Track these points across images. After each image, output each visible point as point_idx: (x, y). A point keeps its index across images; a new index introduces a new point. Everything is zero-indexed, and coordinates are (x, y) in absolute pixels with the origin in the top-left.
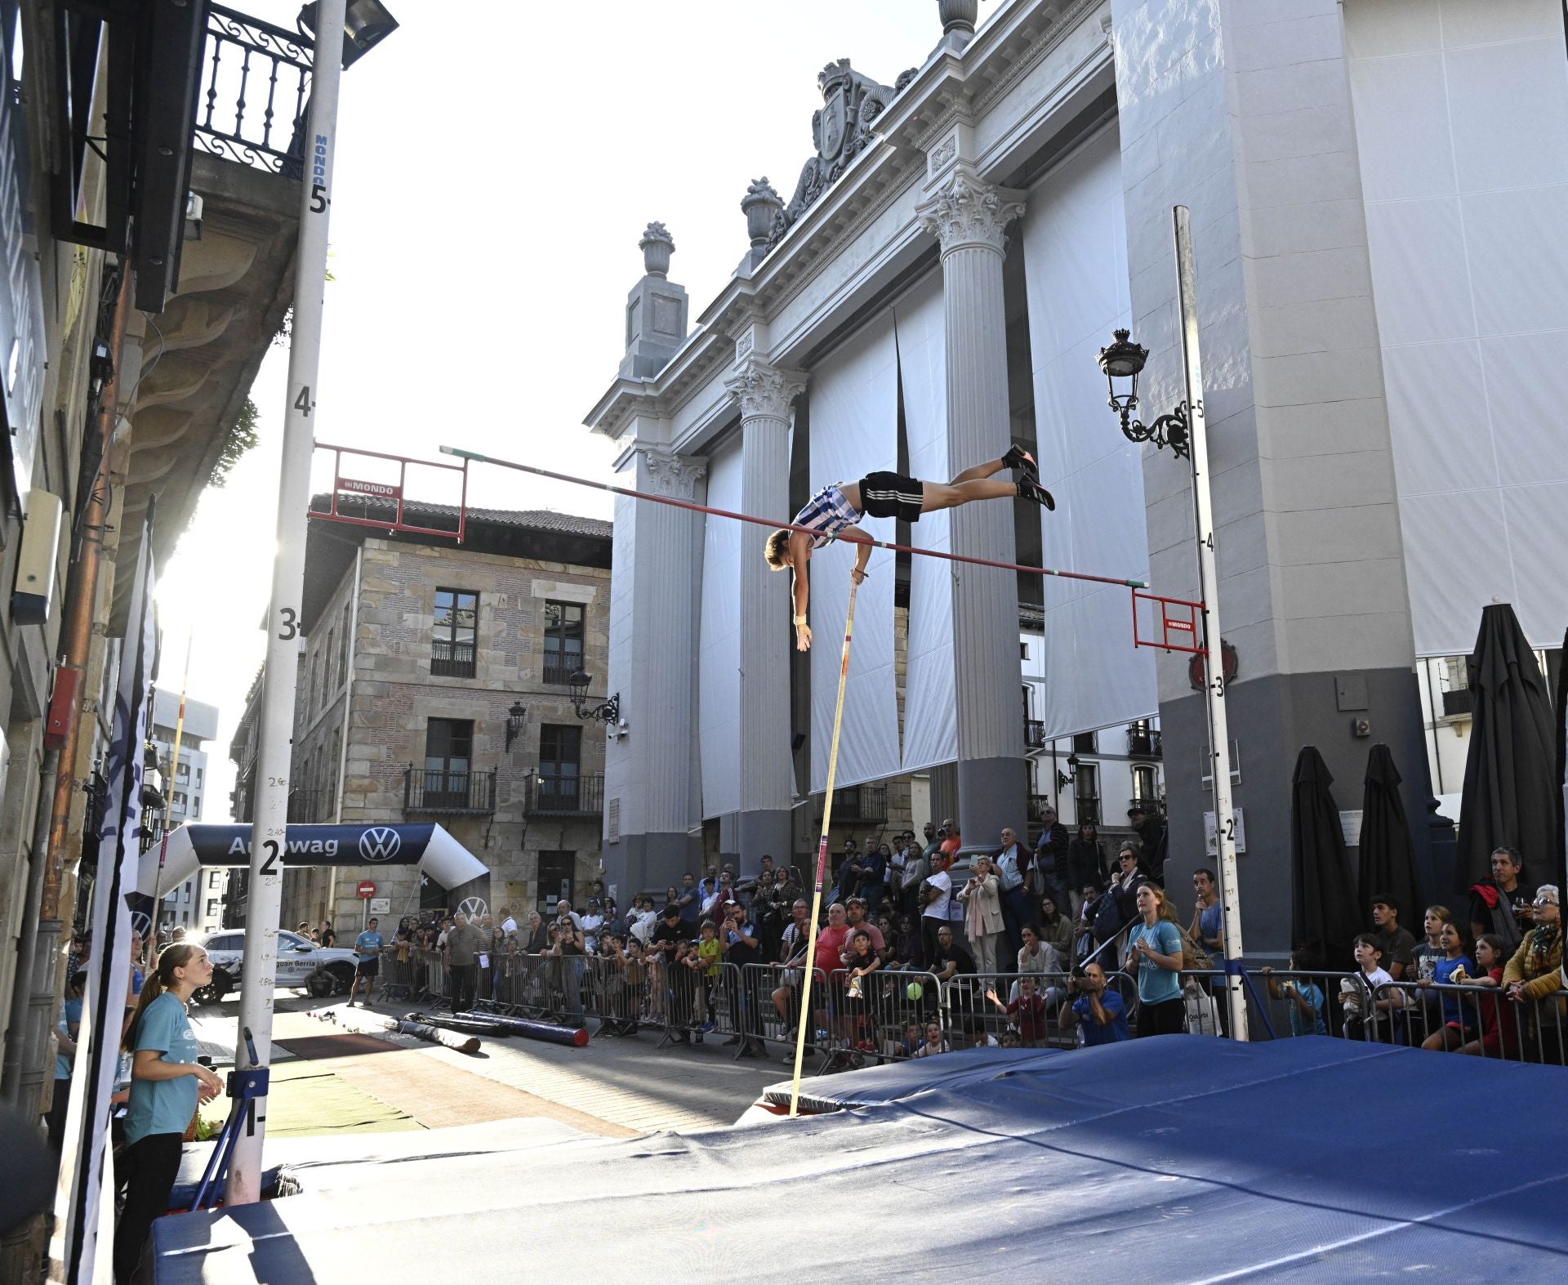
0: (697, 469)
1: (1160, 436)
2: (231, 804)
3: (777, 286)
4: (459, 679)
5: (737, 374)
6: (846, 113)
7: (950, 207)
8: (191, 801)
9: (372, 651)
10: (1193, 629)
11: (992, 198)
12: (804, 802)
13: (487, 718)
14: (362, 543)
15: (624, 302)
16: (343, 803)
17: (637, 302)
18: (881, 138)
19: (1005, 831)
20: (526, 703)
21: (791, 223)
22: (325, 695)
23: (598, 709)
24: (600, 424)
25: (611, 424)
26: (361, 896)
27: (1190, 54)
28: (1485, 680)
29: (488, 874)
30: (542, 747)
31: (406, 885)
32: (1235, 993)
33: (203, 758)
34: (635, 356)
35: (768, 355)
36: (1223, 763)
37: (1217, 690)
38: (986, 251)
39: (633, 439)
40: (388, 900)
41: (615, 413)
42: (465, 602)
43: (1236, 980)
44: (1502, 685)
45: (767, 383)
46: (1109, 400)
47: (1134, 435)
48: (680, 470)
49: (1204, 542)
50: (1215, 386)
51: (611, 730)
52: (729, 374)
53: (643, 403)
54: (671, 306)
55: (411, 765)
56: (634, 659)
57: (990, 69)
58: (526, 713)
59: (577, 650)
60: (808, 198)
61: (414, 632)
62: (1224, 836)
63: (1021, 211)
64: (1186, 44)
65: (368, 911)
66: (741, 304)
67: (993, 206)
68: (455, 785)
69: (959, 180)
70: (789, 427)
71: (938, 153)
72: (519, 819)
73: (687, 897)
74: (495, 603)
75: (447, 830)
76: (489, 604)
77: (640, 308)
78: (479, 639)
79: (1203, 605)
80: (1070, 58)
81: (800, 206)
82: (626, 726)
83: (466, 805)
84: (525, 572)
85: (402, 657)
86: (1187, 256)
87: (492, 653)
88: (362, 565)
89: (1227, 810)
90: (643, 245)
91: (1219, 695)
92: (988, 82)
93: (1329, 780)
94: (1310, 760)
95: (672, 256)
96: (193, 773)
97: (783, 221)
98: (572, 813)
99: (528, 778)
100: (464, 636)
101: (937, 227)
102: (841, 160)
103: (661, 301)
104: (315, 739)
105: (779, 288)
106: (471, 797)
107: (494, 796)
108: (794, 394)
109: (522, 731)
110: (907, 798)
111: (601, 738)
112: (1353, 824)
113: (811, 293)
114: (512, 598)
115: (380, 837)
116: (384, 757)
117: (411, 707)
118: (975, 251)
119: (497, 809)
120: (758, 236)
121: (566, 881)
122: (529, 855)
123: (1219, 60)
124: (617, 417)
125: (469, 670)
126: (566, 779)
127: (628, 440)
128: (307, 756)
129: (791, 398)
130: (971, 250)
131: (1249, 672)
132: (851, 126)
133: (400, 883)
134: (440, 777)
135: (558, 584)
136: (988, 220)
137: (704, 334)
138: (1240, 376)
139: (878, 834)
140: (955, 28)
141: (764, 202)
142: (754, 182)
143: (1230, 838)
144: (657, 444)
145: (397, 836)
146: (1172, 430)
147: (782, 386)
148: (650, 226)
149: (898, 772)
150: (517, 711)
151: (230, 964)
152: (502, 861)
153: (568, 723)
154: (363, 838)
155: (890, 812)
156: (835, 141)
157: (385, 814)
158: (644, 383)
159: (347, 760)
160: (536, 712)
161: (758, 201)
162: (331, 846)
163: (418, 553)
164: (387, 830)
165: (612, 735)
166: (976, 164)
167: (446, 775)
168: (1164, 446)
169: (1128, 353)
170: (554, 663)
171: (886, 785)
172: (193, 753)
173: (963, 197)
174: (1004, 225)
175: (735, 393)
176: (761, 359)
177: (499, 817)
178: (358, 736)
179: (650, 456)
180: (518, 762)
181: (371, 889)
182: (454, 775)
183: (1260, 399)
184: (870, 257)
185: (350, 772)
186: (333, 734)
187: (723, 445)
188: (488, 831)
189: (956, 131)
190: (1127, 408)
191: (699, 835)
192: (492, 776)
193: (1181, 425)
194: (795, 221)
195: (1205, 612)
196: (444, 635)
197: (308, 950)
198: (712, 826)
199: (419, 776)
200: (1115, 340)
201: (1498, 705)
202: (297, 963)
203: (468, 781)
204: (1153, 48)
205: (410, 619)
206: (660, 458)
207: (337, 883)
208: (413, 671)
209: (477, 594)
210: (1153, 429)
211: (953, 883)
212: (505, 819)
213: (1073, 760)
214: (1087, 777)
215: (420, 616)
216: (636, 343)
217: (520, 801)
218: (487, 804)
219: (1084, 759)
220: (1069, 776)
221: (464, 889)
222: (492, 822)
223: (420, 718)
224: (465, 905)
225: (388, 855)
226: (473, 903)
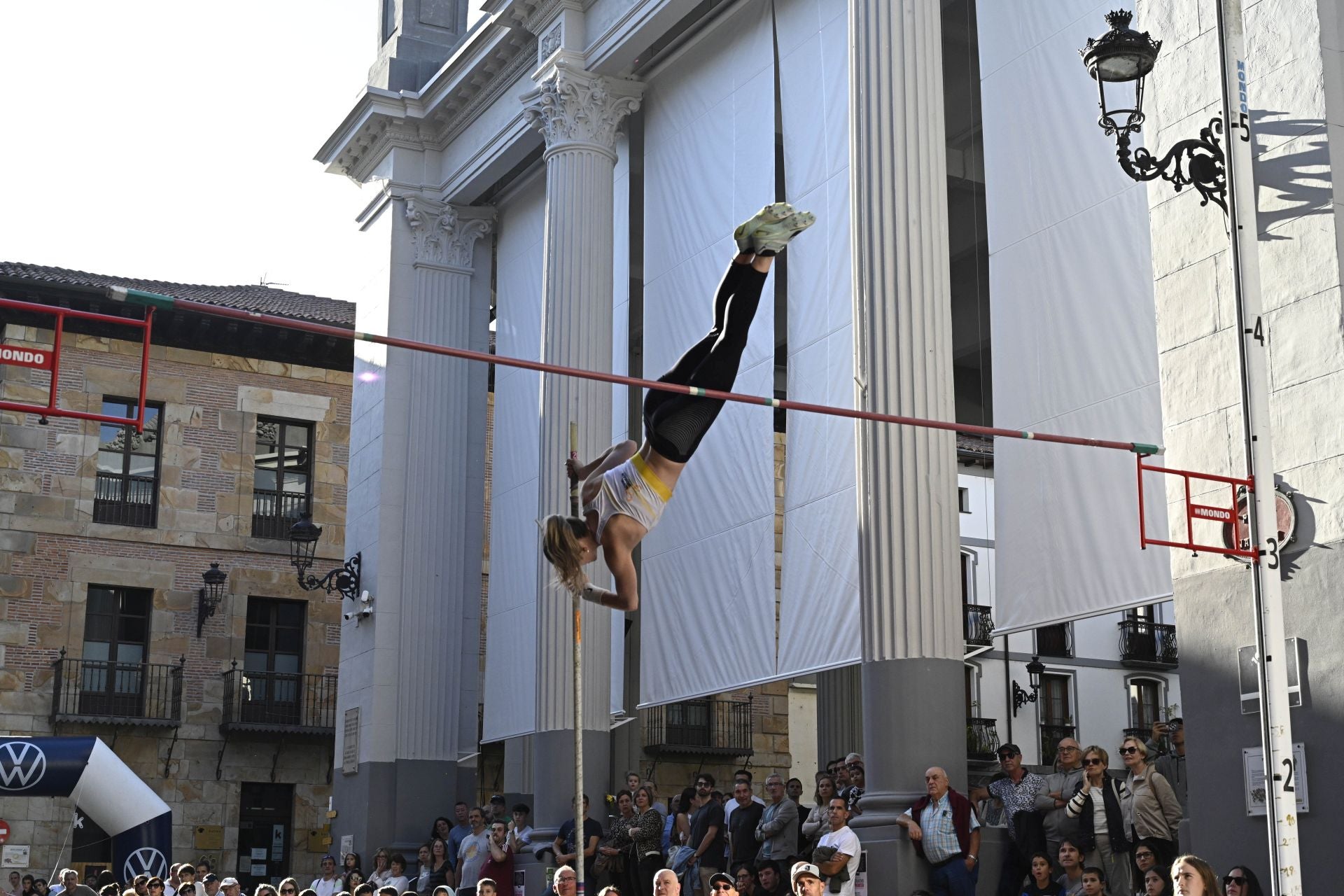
0: (478, 225)
1: (1178, 172)
4: (133, 529)
5: (539, 84)
9: (13, 486)
12: (630, 719)
13: (171, 586)
20: (228, 566)
23: (330, 576)
24: (339, 160)
25: (356, 160)
29: (170, 812)
30: (249, 629)
31: (53, 826)
34: (391, 59)
35: (586, 57)
37: (1268, 559)
39: (386, 182)
40: (26, 848)
41: (363, 143)
42: (144, 417)
45: (583, 98)
46: (1100, 117)
47: (1138, 170)
48: (453, 227)
51: (348, 607)
52: (531, 84)
53: (402, 127)
55: (63, 653)
58: (227, 580)
59: (301, 489)
61: (71, 460)
62: (1280, 785)
68: (124, 683)
70: (615, 162)
72: (214, 735)
74: (185, 420)
75: (112, 748)
76: (177, 422)
78: (163, 470)
82: (370, 602)
83: (140, 713)
84: (229, 374)
85: (52, 495)
87: (179, 491)
89: (1283, 745)
91: (1272, 567)
98: (290, 728)
99: (228, 677)
100: (143, 467)
106: (147, 702)
107: (180, 700)
108: (622, 114)
109: (220, 606)
110: (781, 718)
111: (333, 619)
114: (210, 413)
115: (18, 757)
116: (24, 639)
117: (64, 570)
119: (183, 720)
121: (279, 828)
122: (227, 788)
124: (365, 149)
125: (147, 516)
126: (282, 678)
127: (378, 183)
129: (617, 120)
133: (45, 824)
134: (104, 672)
135: (276, 393)
137: (491, 26)
138: (1302, 82)
143: (1287, 789)
144: (421, 189)
145: (41, 755)
146: (1197, 163)
147: (604, 102)
149: (773, 677)
150: (214, 576)
152: (189, 796)
153: (287, 596)
155: (757, 738)
157: (25, 724)
158: (403, 99)
160: (240, 580)
163: (78, 345)
164: (28, 745)
165: (349, 614)
167: (111, 668)
168: (1185, 187)
169: (1130, 46)
170: (267, 509)
171: (751, 698)
175: (536, 113)
176: (574, 63)
177: (186, 731)
179: (410, 205)
180: (214, 651)
181: (4, 832)
182: (123, 669)
187: (518, 190)
188: (170, 751)
190: (1127, 129)
191: (475, 765)
192: (177, 671)
193: (1210, 155)
196: (113, 465)
198: (493, 753)
199: (73, 670)
200: (1109, 28)
203: (144, 677)
206: (425, 208)
208: (68, 517)
209: (160, 406)
210: (1166, 162)
212: (194, 735)
213: (1034, 667)
214: (1056, 693)
215: (80, 438)
216: (393, 40)
217: (216, 710)
218: (169, 711)
219: (1052, 666)
220: (1030, 691)
221: (133, 837)
222: (175, 739)
223: (77, 585)
224: (135, 859)
225: (28, 783)
226: (145, 855)
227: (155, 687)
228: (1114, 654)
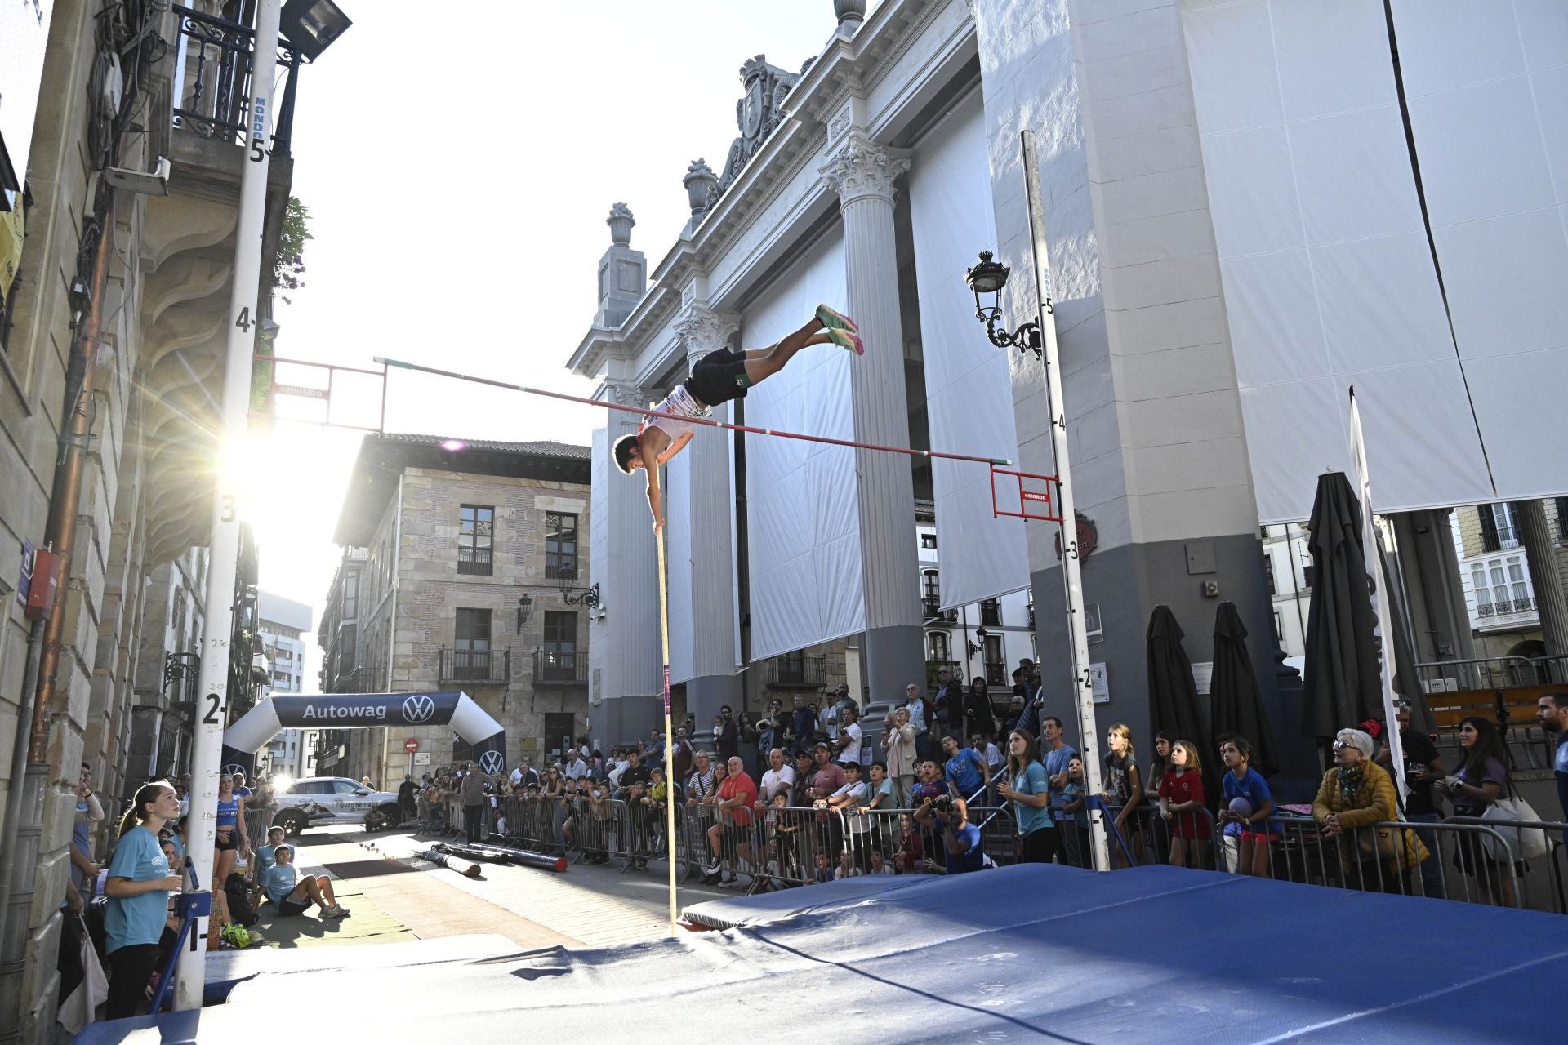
1: (1023, 341)
2: (320, 681)
3: (712, 245)
4: (480, 577)
5: (683, 319)
6: (763, 99)
7: (846, 167)
8: (294, 679)
9: (412, 556)
10: (1048, 499)
11: (882, 156)
12: (749, 668)
13: (502, 607)
14: (402, 472)
15: (596, 268)
16: (392, 677)
17: (606, 267)
18: (790, 115)
19: (910, 686)
20: (533, 595)
21: (721, 194)
22: (380, 592)
23: (582, 597)
24: (579, 367)
25: (588, 367)
26: (407, 751)
27: (1039, 15)
28: (1323, 543)
29: (503, 732)
30: (546, 630)
31: (442, 741)
32: (1096, 825)
33: (302, 646)
34: (605, 311)
35: (708, 302)
36: (1079, 621)
37: (1071, 554)
38: (878, 201)
39: (604, 378)
40: (428, 754)
41: (591, 357)
42: (484, 515)
43: (1096, 814)
44: (1339, 545)
45: (707, 325)
46: (976, 312)
47: (999, 342)
49: (1056, 423)
50: (1070, 297)
51: (593, 613)
52: (678, 319)
53: (611, 348)
54: (633, 269)
55: (443, 646)
56: (609, 555)
57: (876, 49)
58: (533, 602)
59: (572, 551)
60: (735, 171)
61: (444, 540)
62: (1082, 684)
63: (907, 166)
64: (1036, 7)
65: (413, 763)
66: (684, 262)
67: (882, 163)
68: (479, 661)
69: (853, 143)
71: (836, 123)
72: (529, 688)
73: (654, 749)
74: (506, 516)
75: (471, 697)
76: (502, 517)
77: (608, 272)
78: (495, 544)
79: (1057, 479)
80: (941, 34)
81: (729, 178)
82: (604, 610)
83: (487, 677)
84: (529, 490)
85: (434, 560)
86: (1034, 173)
87: (505, 555)
88: (403, 488)
89: (1083, 660)
90: (610, 222)
91: (1074, 558)
92: (875, 60)
93: (1179, 634)
94: (1163, 620)
95: (633, 230)
96: (295, 657)
97: (716, 192)
98: (571, 683)
99: (535, 655)
100: (483, 543)
101: (837, 185)
102: (760, 137)
103: (625, 265)
104: (374, 627)
105: (714, 247)
106: (491, 671)
107: (509, 670)
108: (730, 333)
109: (529, 616)
110: (842, 666)
111: (587, 620)
112: (1204, 674)
113: (739, 249)
114: (520, 511)
115: (419, 704)
116: (423, 641)
117: (443, 599)
118: (868, 202)
119: (511, 680)
120: (697, 207)
121: (567, 737)
122: (537, 717)
123: (1065, 17)
124: (592, 361)
125: (487, 569)
126: (566, 655)
127: (600, 379)
128: (368, 640)
129: (726, 338)
130: (865, 201)
131: (1107, 542)
132: (767, 109)
133: (437, 740)
134: (467, 656)
135: (556, 499)
136: (879, 175)
137: (656, 289)
138: (1090, 286)
139: (818, 696)
140: (848, 19)
141: (701, 178)
142: (693, 162)
143: (1087, 686)
144: (624, 381)
145: (431, 702)
146: (1033, 335)
147: (719, 327)
148: (615, 206)
149: (820, 641)
150: (525, 601)
151: (306, 806)
152: (516, 721)
153: (564, 610)
154: (406, 704)
155: (829, 677)
156: (754, 123)
157: (425, 686)
158: (611, 331)
159: (395, 643)
160: (540, 602)
161: (697, 178)
162: (381, 711)
163: (445, 477)
164: (424, 697)
165: (594, 617)
166: (867, 130)
167: (471, 653)
168: (1026, 350)
169: (992, 271)
170: (554, 562)
171: (824, 655)
172: (295, 641)
173: (857, 157)
174: (893, 179)
175: (682, 335)
176: (701, 306)
177: (513, 686)
178: (402, 624)
179: (618, 390)
180: (528, 642)
181: (415, 745)
182: (477, 653)
183: (1109, 304)
184: (784, 215)
185: (398, 653)
186: (385, 623)
188: (505, 697)
189: (850, 104)
190: (992, 319)
191: (669, 696)
192: (507, 654)
194: (725, 190)
195: (1059, 485)
196: (467, 542)
197: (366, 794)
198: (679, 689)
199: (450, 655)
200: (980, 261)
201: (1336, 563)
202: (357, 804)
203: (489, 657)
204: (1009, 12)
205: (441, 530)
206: (626, 391)
207: (389, 741)
208: (443, 572)
209: (492, 508)
210: (1016, 336)
211: (864, 734)
212: (518, 688)
213: (980, 632)
214: (994, 646)
215: (449, 528)
216: (606, 300)
217: (529, 674)
218: (503, 675)
219: (990, 631)
220: (979, 645)
221: (484, 745)
222: (507, 691)
223: (450, 608)
224: (485, 757)
225: (426, 717)
226: (491, 755)
227: (495, 663)
228: (1024, 623)
